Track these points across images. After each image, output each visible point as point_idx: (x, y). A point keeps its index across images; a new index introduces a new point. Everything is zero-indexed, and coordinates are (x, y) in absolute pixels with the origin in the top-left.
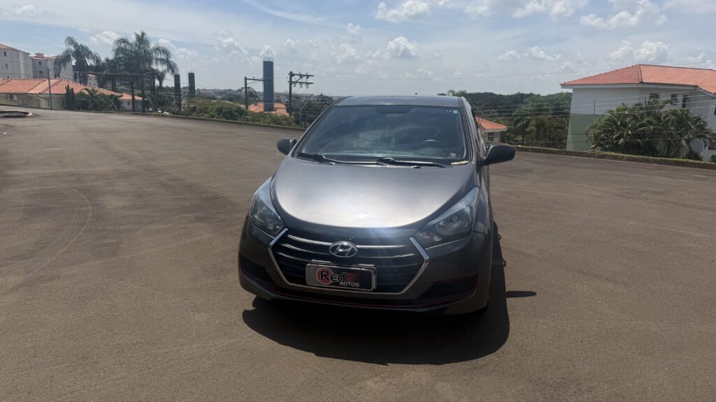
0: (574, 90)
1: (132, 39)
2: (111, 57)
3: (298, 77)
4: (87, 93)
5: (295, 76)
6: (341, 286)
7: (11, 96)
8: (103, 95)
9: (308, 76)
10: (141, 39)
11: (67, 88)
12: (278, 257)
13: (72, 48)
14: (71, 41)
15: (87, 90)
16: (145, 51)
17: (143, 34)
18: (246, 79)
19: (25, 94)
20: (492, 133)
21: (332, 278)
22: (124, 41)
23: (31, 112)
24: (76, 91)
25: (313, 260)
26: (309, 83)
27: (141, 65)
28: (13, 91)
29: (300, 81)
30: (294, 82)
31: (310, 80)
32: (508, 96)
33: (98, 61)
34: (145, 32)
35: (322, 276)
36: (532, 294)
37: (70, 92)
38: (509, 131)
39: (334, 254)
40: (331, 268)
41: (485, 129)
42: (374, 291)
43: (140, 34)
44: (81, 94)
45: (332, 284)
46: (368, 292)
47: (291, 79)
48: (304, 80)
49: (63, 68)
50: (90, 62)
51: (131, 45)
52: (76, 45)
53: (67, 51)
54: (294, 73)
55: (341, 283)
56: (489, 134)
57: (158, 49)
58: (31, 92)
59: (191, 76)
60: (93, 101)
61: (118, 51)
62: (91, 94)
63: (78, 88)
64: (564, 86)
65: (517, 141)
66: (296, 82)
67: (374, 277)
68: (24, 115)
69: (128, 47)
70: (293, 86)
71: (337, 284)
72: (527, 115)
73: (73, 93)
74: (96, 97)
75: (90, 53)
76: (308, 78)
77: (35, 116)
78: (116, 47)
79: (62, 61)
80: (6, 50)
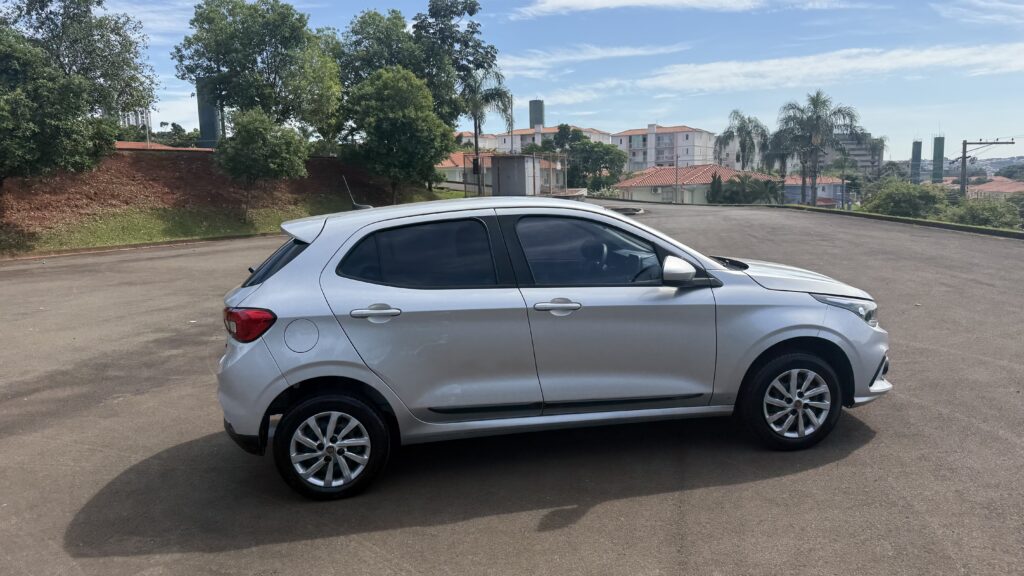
1: (804, 103)
10: (817, 101)
11: (714, 177)
13: (737, 123)
14: (736, 114)
16: (821, 116)
18: (965, 144)
19: (670, 186)
22: (792, 106)
23: (643, 209)
24: (724, 180)
33: (765, 135)
37: (717, 180)
43: (814, 94)
44: (731, 182)
49: (725, 147)
51: (803, 110)
52: (742, 119)
53: (730, 128)
57: (839, 112)
59: (939, 143)
60: (743, 190)
61: (787, 120)
62: (742, 182)
63: (726, 175)
68: (635, 213)
69: (799, 114)
73: (720, 182)
74: (749, 184)
75: (758, 126)
78: (783, 116)
79: (725, 139)
80: (688, 133)
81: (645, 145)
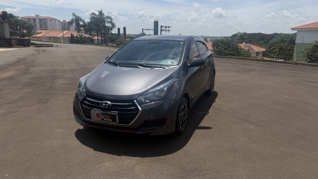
0: (298, 31)
1: (97, 13)
2: (89, 21)
3: (164, 28)
4: (79, 36)
5: (163, 27)
6: (105, 120)
7: (50, 38)
8: (85, 37)
9: (169, 27)
10: (101, 13)
11: (71, 34)
12: (82, 107)
13: (74, 18)
14: (74, 15)
15: (79, 35)
16: (102, 18)
17: (101, 11)
18: (143, 29)
19: (56, 37)
20: (258, 52)
21: (101, 117)
22: (94, 14)
23: (55, 44)
24: (75, 36)
25: (94, 109)
26: (169, 30)
27: (101, 24)
28: (51, 36)
29: (166, 29)
30: (162, 30)
31: (169, 29)
32: (270, 34)
33: (84, 22)
34: (103, 10)
35: (97, 116)
36: (210, 128)
37: (72, 36)
38: (266, 51)
39: (102, 106)
40: (100, 112)
41: (255, 50)
42: (118, 123)
43: (100, 11)
44: (77, 37)
45: (101, 120)
46: (115, 124)
47: (161, 29)
48: (167, 29)
49: (71, 26)
50: (81, 23)
51: (97, 15)
52: (76, 16)
53: (72, 19)
54: (163, 26)
55: (105, 119)
56: (257, 52)
57: (107, 17)
58: (58, 36)
59: (125, 29)
60: (81, 40)
61: (92, 18)
62: (81, 37)
63: (76, 34)
64: (293, 29)
65: (271, 56)
66: (164, 30)
67: (117, 117)
68: (52, 46)
69: (96, 16)
70: (162, 32)
71: (103, 120)
72: (276, 43)
73: (74, 36)
74: (83, 38)
75: (82, 19)
76: (169, 28)
77: (57, 46)
78: (91, 17)
79: (71, 23)
80: (51, 19)
81: (35, 22)
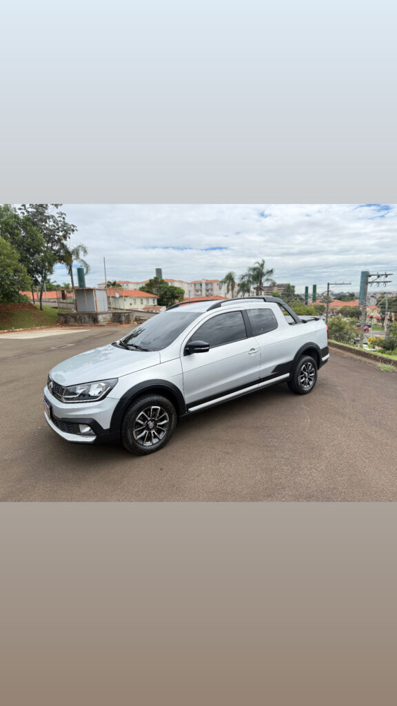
3: (375, 277)
5: (371, 276)
18: (328, 284)
26: (387, 282)
29: (378, 280)
54: (369, 273)
59: (315, 287)
66: (373, 282)
70: (367, 286)
76: (387, 277)
